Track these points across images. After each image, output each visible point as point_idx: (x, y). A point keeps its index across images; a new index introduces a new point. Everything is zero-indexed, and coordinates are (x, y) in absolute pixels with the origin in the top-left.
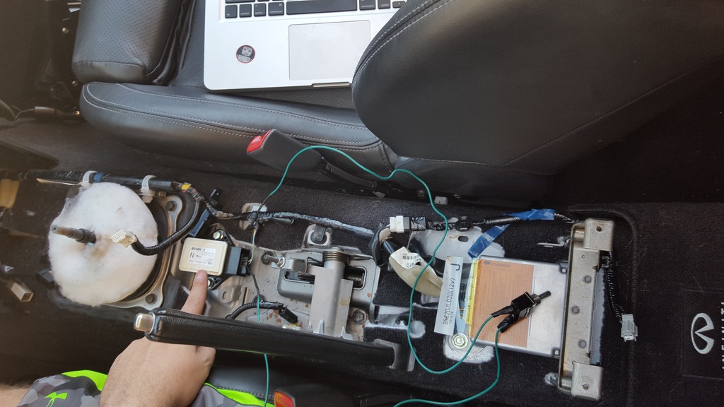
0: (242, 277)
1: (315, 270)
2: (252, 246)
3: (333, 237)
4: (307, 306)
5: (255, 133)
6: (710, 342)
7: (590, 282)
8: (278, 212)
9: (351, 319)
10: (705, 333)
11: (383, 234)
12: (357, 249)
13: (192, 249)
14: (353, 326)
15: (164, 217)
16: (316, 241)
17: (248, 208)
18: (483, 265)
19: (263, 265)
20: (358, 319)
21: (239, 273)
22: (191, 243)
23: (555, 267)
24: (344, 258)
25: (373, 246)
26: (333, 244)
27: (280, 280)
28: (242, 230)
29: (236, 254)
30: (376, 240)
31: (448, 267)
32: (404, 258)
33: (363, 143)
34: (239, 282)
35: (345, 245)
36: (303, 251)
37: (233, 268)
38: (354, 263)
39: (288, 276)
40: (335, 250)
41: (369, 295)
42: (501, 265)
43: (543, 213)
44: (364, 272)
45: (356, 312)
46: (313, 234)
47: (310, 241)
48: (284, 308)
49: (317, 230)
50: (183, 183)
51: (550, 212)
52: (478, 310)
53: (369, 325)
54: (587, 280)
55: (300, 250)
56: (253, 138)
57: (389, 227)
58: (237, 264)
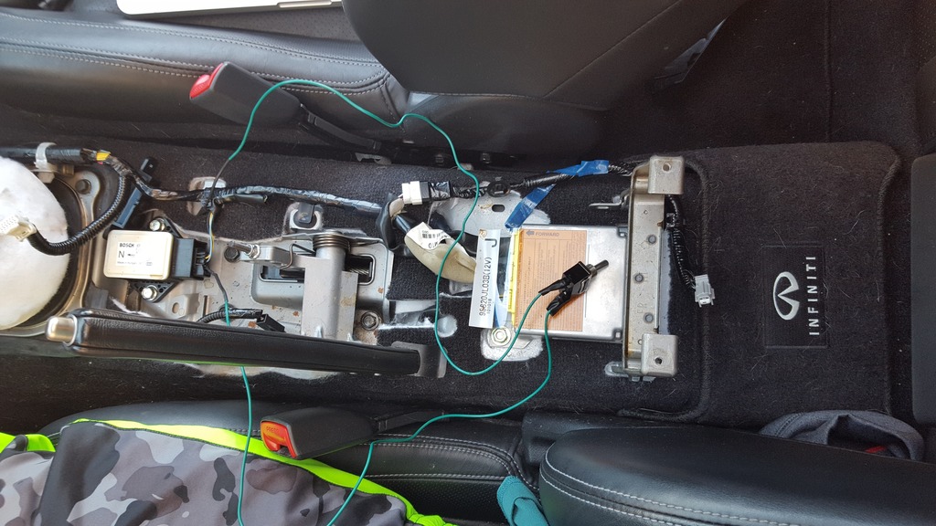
0: (199, 282)
1: (305, 262)
2: (209, 236)
3: (325, 217)
4: (296, 314)
5: (200, 70)
6: (795, 305)
7: (655, 242)
8: (242, 187)
9: (359, 325)
10: (788, 295)
11: (395, 207)
12: (360, 232)
13: (121, 245)
14: (361, 333)
15: (74, 203)
16: (301, 223)
17: (199, 184)
18: (525, 235)
19: (227, 263)
20: (368, 324)
21: (194, 275)
22: (118, 238)
23: (613, 230)
24: (343, 244)
25: (382, 223)
26: (326, 226)
27: (254, 283)
28: (192, 216)
29: (186, 249)
30: (385, 215)
31: (482, 244)
32: (424, 236)
33: (356, 84)
34: (195, 288)
35: (343, 227)
36: (284, 239)
37: (184, 267)
38: (357, 251)
39: (266, 276)
40: (330, 232)
41: (381, 291)
42: (547, 234)
43: (595, 165)
44: (372, 260)
45: (364, 316)
46: (296, 214)
47: (293, 225)
48: (264, 316)
49: (302, 209)
50: (98, 150)
51: (603, 164)
52: (522, 293)
53: (384, 327)
54: (651, 240)
55: (280, 239)
56: (197, 79)
57: (402, 197)
58: (190, 263)
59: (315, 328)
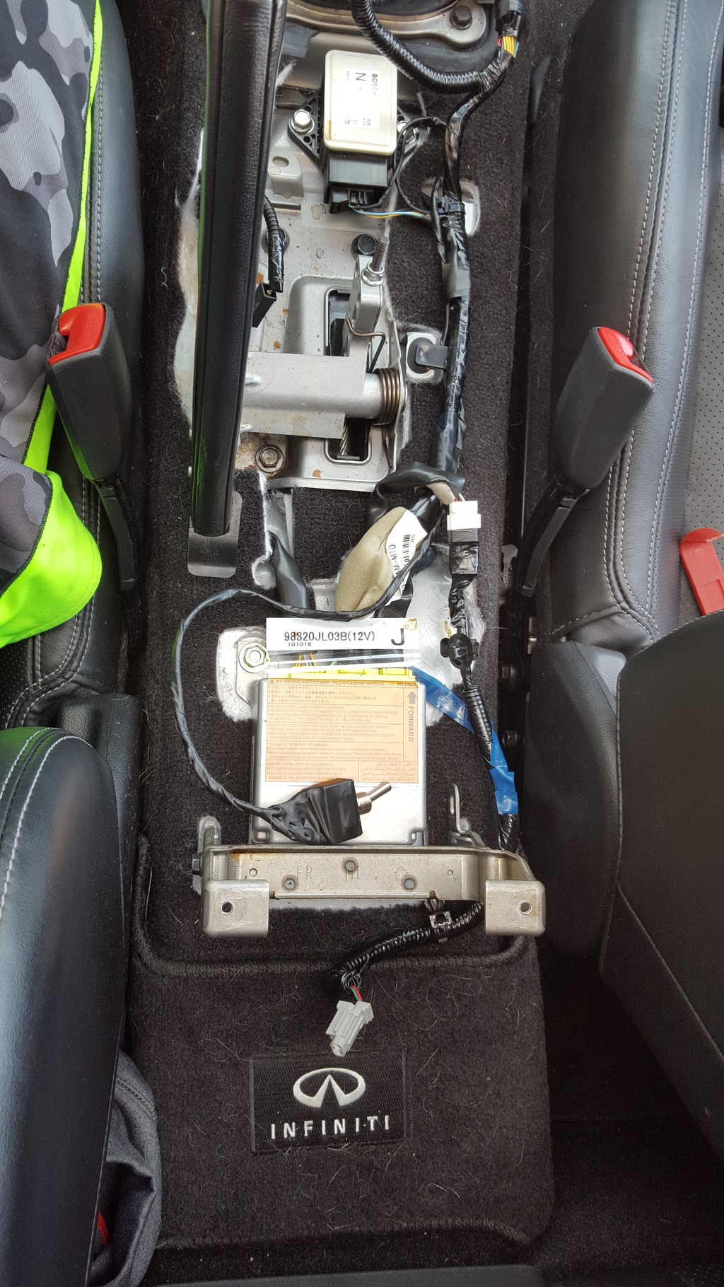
2: (391, 212)
3: (425, 386)
4: (277, 346)
6: (316, 1101)
9: (264, 441)
10: (330, 1090)
11: (442, 489)
12: (406, 439)
13: (375, 76)
14: (251, 446)
15: (437, 4)
16: (415, 348)
17: (469, 195)
18: (408, 690)
19: (352, 239)
21: (332, 188)
24: (386, 416)
25: (418, 470)
26: (412, 387)
27: (323, 280)
28: (420, 184)
31: (395, 623)
32: (407, 538)
36: (391, 325)
37: (343, 172)
38: (376, 436)
39: (334, 299)
40: (404, 394)
41: (317, 474)
42: (411, 724)
45: (277, 450)
46: (428, 341)
47: (412, 337)
48: (274, 295)
49: (433, 350)
51: (512, 805)
53: (263, 480)
54: (409, 882)
55: (391, 318)
57: (458, 499)
59: (258, 373)
